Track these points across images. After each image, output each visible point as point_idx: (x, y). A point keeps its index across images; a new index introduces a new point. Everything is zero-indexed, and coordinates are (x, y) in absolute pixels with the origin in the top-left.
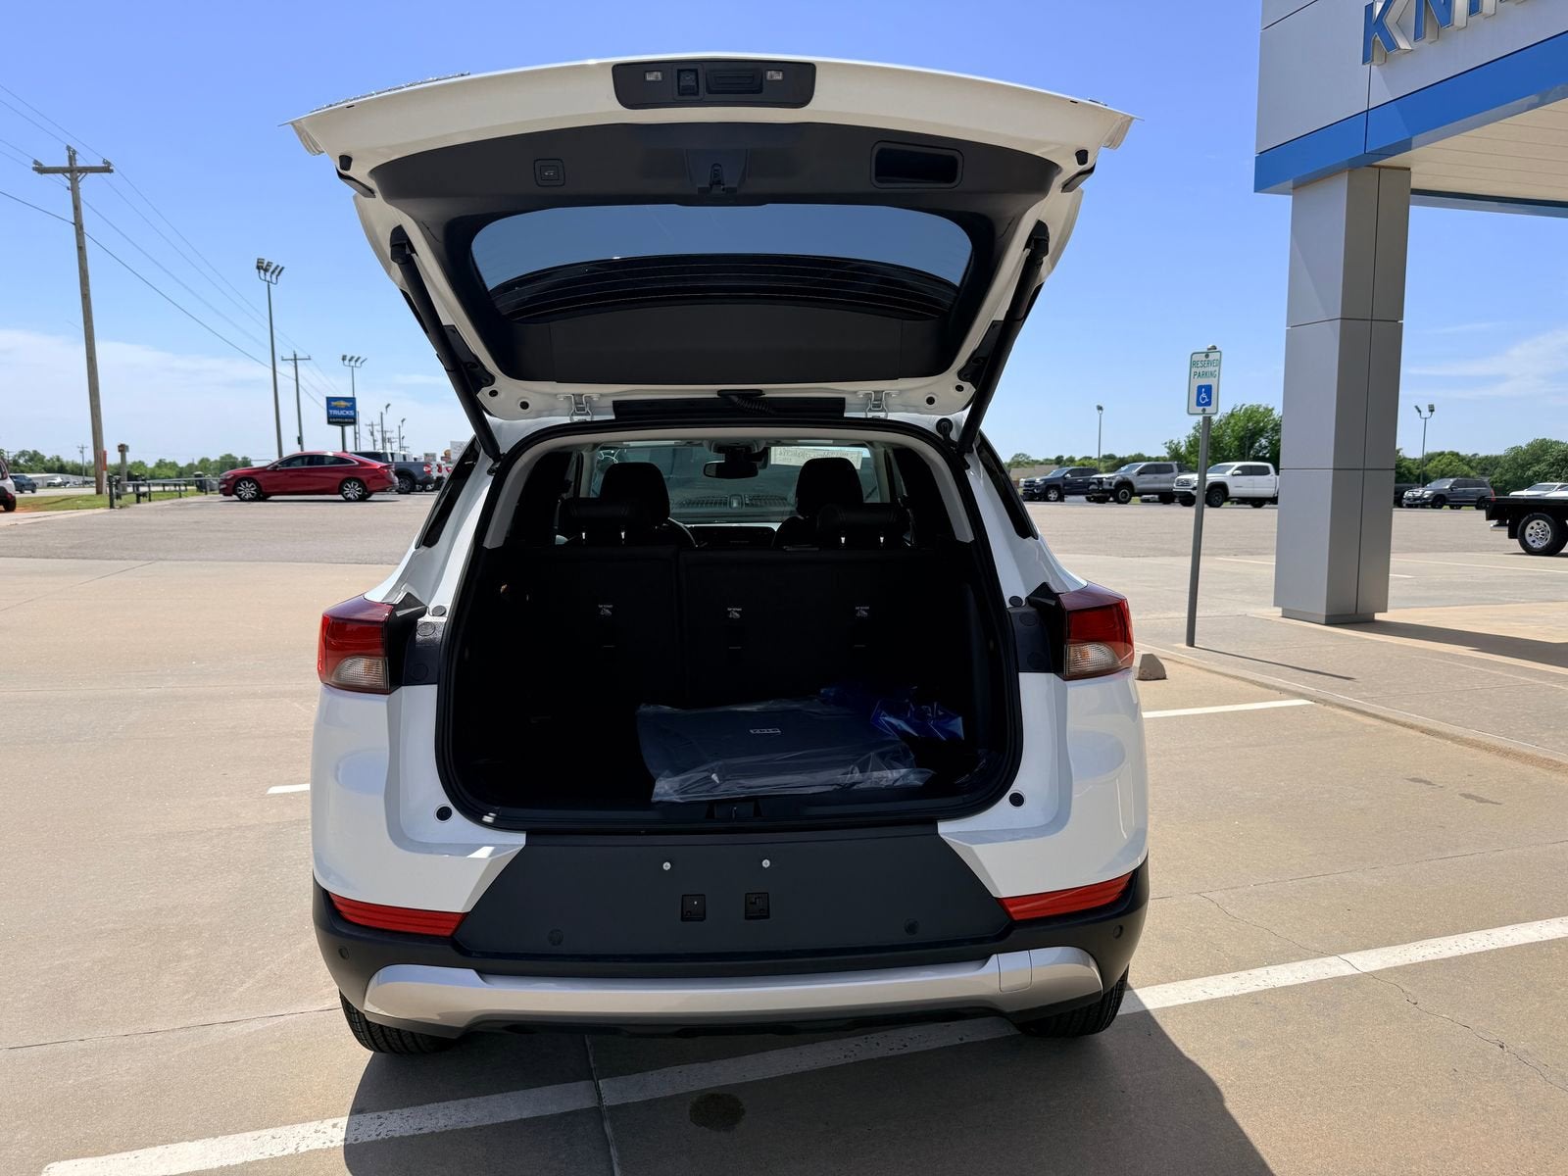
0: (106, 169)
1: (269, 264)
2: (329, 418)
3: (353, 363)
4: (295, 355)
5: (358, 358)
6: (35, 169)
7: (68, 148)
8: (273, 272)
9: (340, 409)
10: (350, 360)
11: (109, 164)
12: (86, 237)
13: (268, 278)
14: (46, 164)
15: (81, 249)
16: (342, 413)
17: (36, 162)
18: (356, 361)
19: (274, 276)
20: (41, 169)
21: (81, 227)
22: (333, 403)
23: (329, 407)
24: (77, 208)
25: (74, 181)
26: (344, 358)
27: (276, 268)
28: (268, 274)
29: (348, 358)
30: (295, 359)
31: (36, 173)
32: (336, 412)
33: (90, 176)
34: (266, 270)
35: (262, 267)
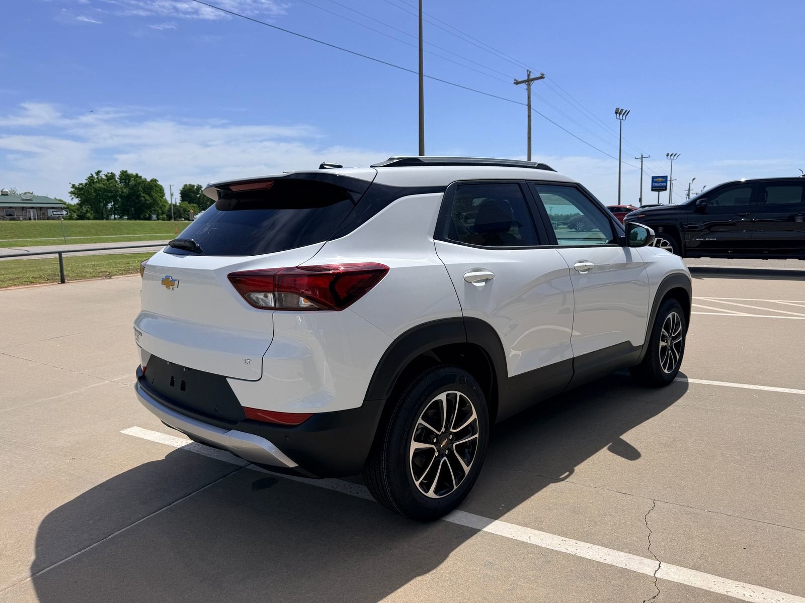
0: (542, 77)
1: (622, 110)
2: (652, 188)
3: (672, 157)
4: (642, 156)
5: (676, 154)
6: (514, 83)
7: (528, 71)
8: (624, 114)
9: (659, 183)
10: (671, 156)
11: (543, 75)
12: (532, 109)
13: (621, 117)
14: (519, 80)
15: (529, 116)
16: (659, 184)
17: (515, 80)
18: (674, 156)
19: (624, 116)
20: (517, 83)
21: (530, 106)
22: (655, 180)
23: (653, 182)
24: (529, 98)
25: (529, 85)
26: (668, 155)
27: (625, 112)
28: (621, 115)
29: (670, 155)
30: (642, 158)
31: (515, 85)
32: (656, 184)
33: (536, 82)
34: (620, 114)
35: (618, 112)
